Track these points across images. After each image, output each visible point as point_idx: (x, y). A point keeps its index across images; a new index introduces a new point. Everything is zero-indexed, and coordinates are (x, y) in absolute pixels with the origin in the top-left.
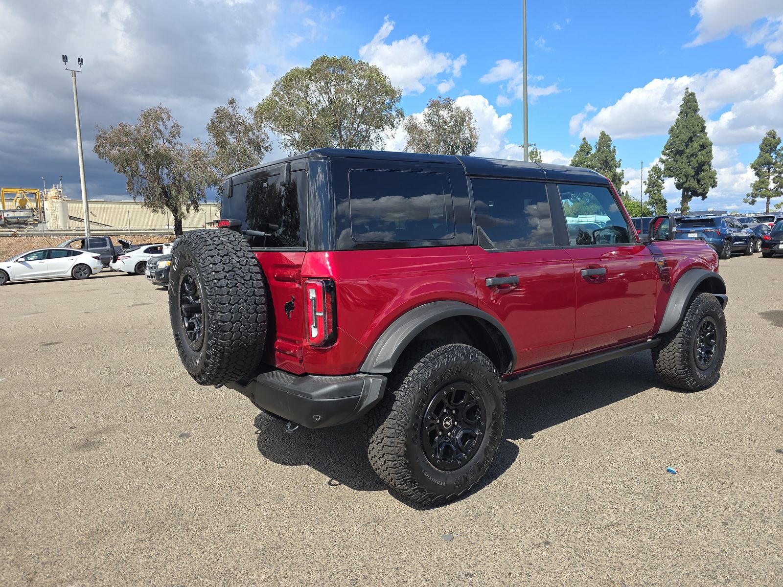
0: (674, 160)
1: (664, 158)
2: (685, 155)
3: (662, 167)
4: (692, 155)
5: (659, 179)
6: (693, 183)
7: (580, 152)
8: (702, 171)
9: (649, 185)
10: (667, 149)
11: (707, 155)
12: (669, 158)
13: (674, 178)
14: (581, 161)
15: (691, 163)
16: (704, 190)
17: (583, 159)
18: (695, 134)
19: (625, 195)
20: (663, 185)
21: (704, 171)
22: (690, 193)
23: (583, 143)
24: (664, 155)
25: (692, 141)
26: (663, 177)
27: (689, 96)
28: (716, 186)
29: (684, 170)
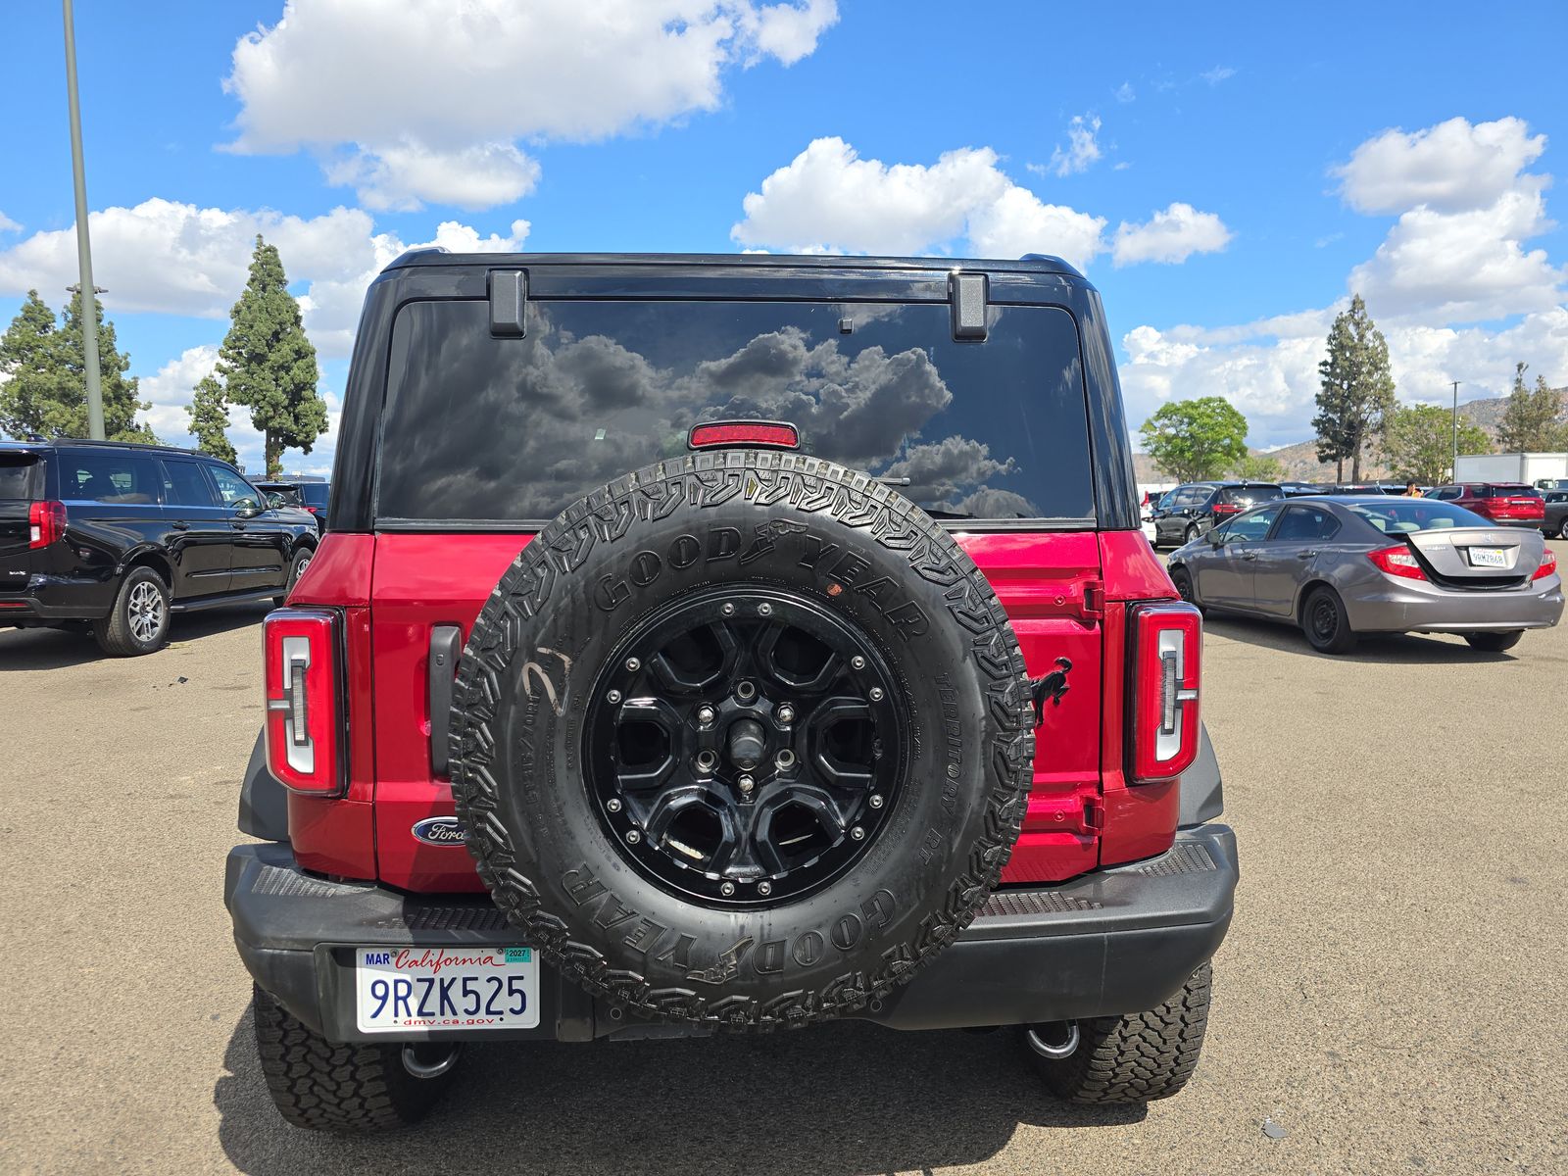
0: (247, 372)
1: (226, 364)
2: (269, 364)
3: (223, 381)
4: (282, 367)
5: (218, 406)
6: (286, 421)
7: (25, 322)
8: (302, 399)
9: (198, 416)
10: (231, 348)
11: (307, 370)
12: (236, 367)
13: (248, 407)
14: (28, 344)
15: (281, 382)
16: (308, 436)
17: (33, 340)
18: (284, 326)
19: (142, 430)
20: (226, 417)
21: (304, 400)
22: (280, 440)
23: (30, 301)
24: (226, 358)
25: (278, 340)
26: (226, 402)
27: (266, 251)
28: (327, 430)
29: (269, 394)
